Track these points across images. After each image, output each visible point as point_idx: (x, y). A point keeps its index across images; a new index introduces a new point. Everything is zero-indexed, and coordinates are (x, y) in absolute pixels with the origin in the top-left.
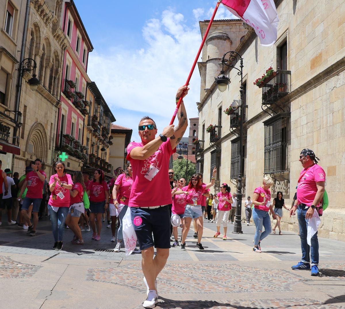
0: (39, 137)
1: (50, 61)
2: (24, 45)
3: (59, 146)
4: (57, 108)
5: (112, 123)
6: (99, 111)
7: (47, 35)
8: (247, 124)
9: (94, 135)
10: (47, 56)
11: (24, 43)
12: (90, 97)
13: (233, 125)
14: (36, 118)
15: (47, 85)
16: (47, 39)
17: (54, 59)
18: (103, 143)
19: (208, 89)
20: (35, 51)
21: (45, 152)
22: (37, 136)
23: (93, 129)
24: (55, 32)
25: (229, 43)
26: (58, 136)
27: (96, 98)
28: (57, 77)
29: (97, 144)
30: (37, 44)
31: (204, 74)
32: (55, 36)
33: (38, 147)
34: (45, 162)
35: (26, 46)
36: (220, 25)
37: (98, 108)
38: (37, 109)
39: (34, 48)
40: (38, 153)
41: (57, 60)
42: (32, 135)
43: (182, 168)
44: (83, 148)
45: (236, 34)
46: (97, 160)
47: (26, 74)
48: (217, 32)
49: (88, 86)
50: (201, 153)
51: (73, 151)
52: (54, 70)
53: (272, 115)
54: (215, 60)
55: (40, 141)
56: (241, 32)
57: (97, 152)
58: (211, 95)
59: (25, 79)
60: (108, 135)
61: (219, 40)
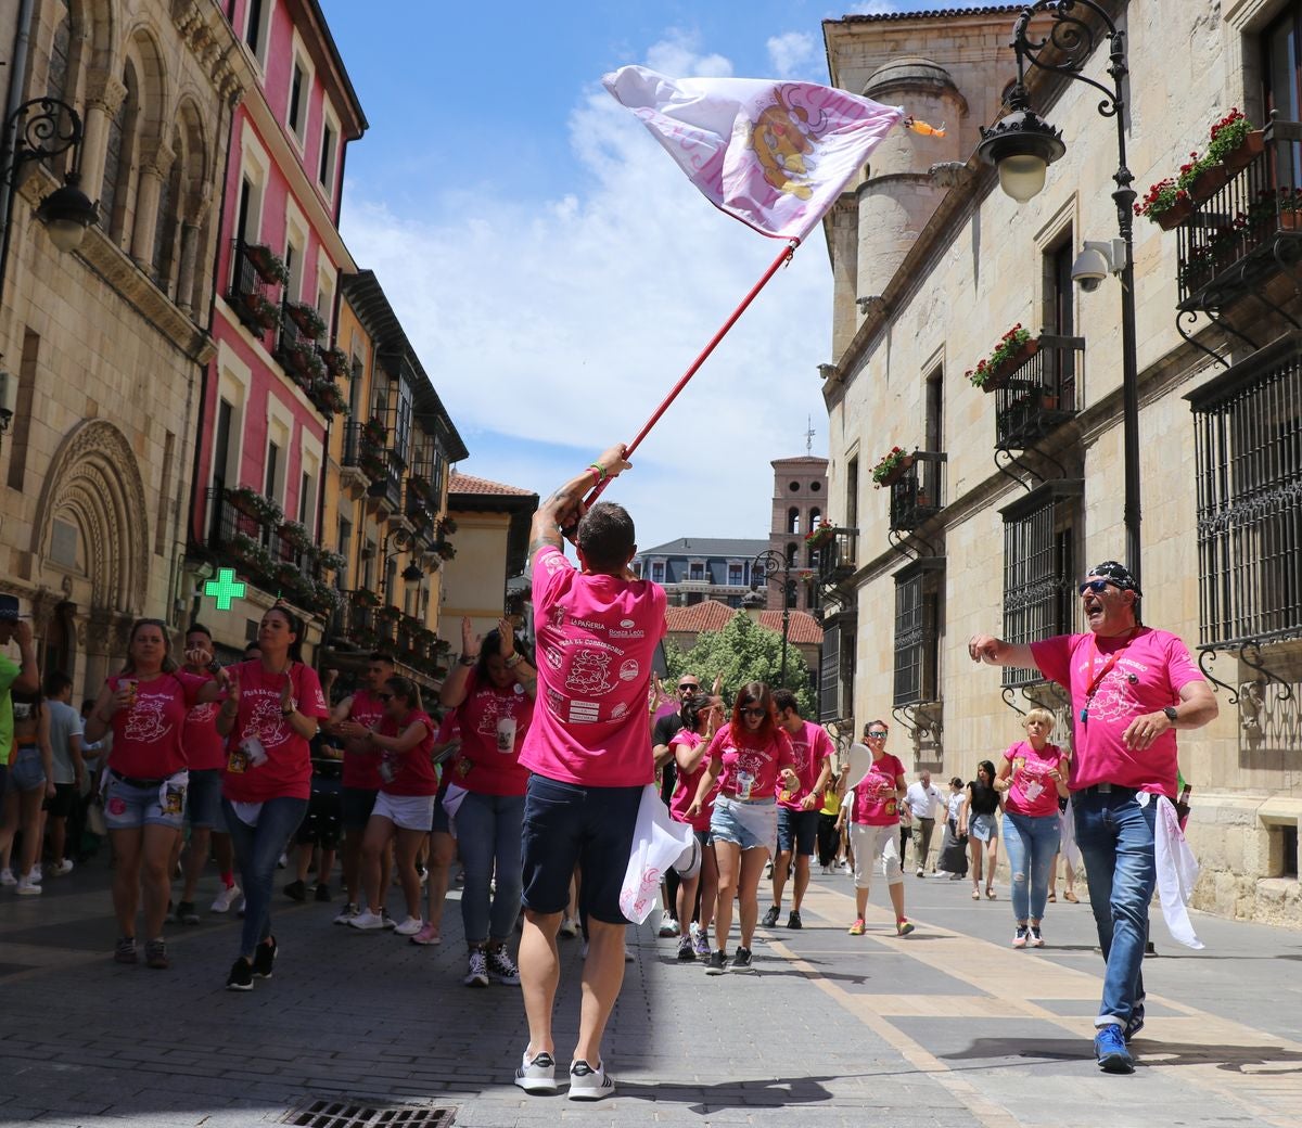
0: (107, 491)
1: (159, 143)
2: (26, 38)
3: (206, 543)
4: (196, 365)
5: (452, 466)
6: (392, 406)
7: (145, 17)
8: (1082, 425)
9: (372, 507)
10: (146, 120)
11: (27, 28)
12: (352, 340)
13: (1011, 434)
14: (89, 399)
15: (148, 253)
16: (145, 38)
17: (185, 141)
18: (412, 546)
19: (876, 298)
20: (88, 86)
21: (135, 564)
22: (95, 487)
23: (367, 483)
24: (187, 10)
25: (953, 110)
26: (199, 494)
27: (380, 348)
28: (199, 223)
29: (385, 551)
30: (95, 53)
31: (849, 245)
32: (184, 29)
33: (103, 540)
34: (136, 611)
35: (35, 45)
36: (915, 35)
37: (392, 393)
38: (95, 358)
39: (82, 69)
40: (104, 571)
41: (198, 146)
42: (66, 479)
43: (745, 663)
44: (321, 562)
45: (985, 70)
46: (386, 618)
47: (32, 177)
48: (903, 62)
49: (346, 290)
50: (843, 584)
51: (271, 568)
52: (181, 191)
53: (1228, 359)
54: (894, 182)
55: (113, 513)
56: (1005, 63)
57: (387, 584)
58: (886, 327)
59: (29, 201)
60: (434, 516)
61: (911, 94)
